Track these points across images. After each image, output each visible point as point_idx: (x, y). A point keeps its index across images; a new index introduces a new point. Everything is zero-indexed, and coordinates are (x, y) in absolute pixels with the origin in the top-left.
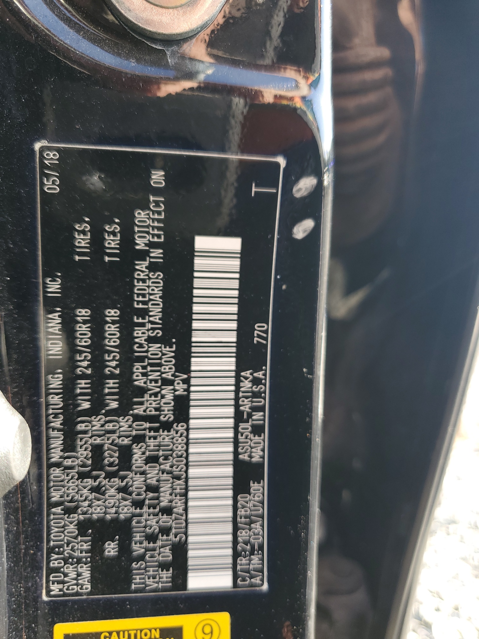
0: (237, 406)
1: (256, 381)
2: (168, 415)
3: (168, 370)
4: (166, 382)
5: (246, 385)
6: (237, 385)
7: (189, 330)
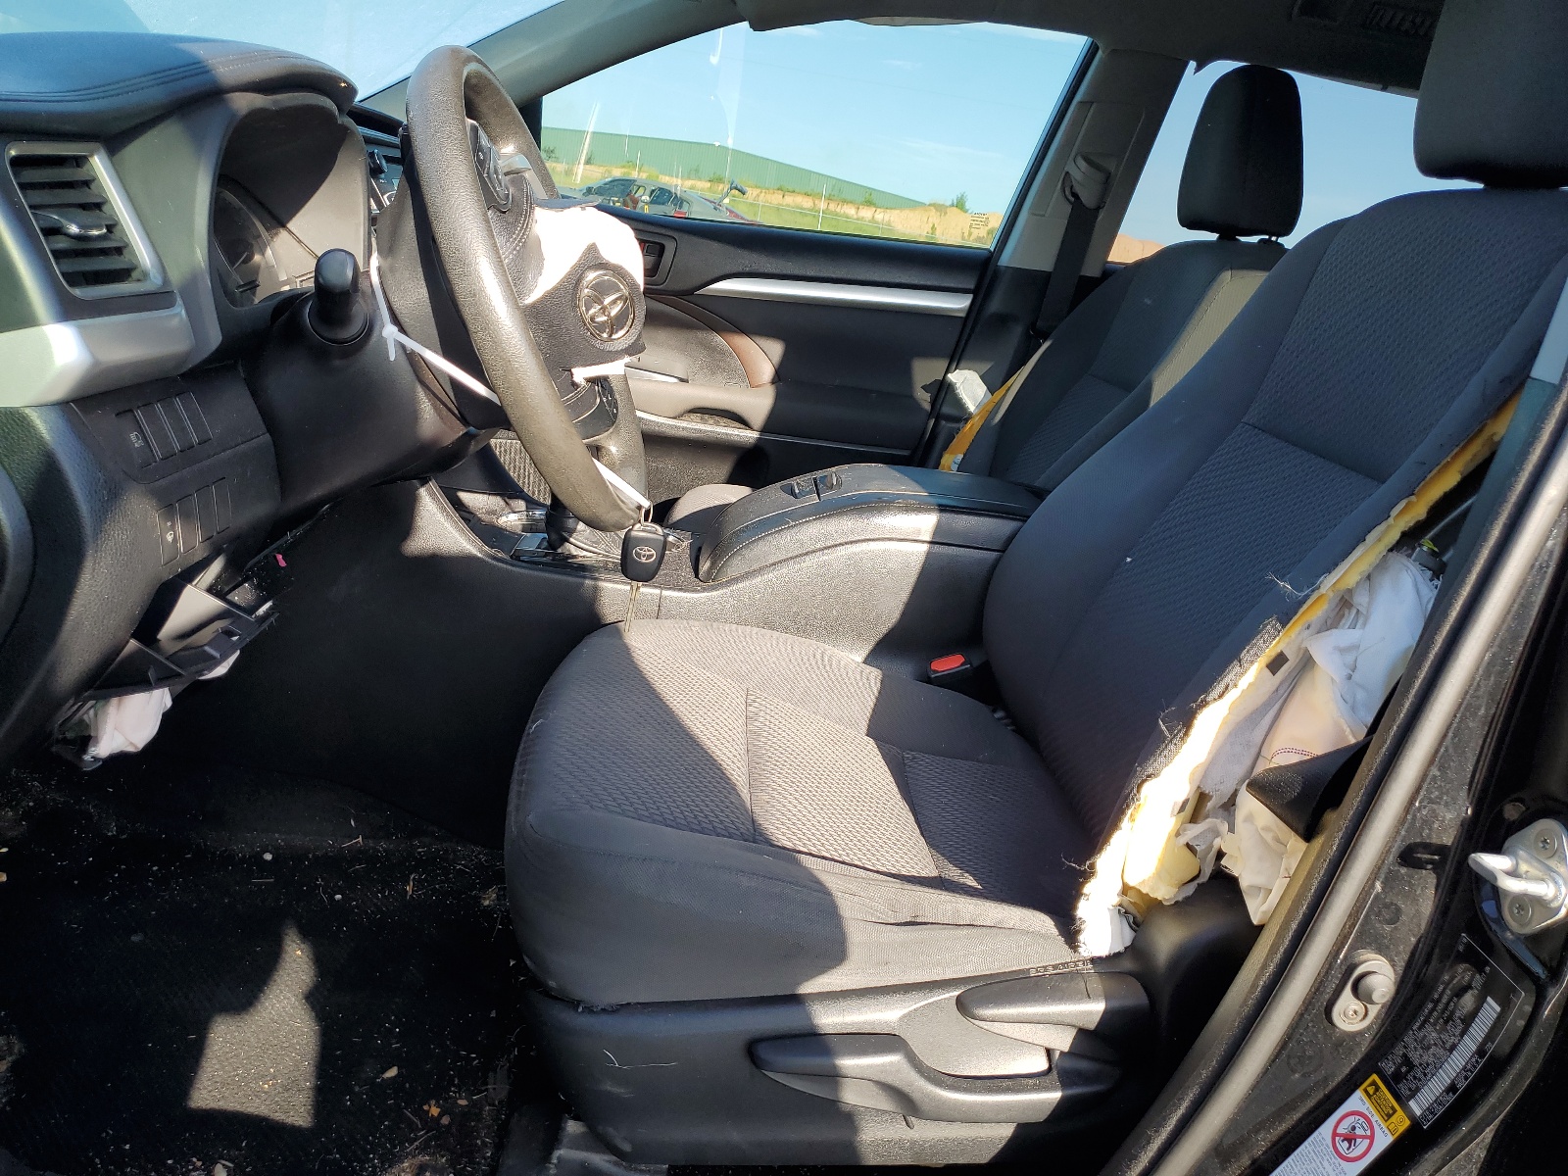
0: (1467, 1064)
1: (1477, 1061)
2: (1448, 1046)
3: (1458, 1032)
4: (1454, 1035)
5: (1474, 1060)
6: (1470, 1059)
7: (1470, 1025)
